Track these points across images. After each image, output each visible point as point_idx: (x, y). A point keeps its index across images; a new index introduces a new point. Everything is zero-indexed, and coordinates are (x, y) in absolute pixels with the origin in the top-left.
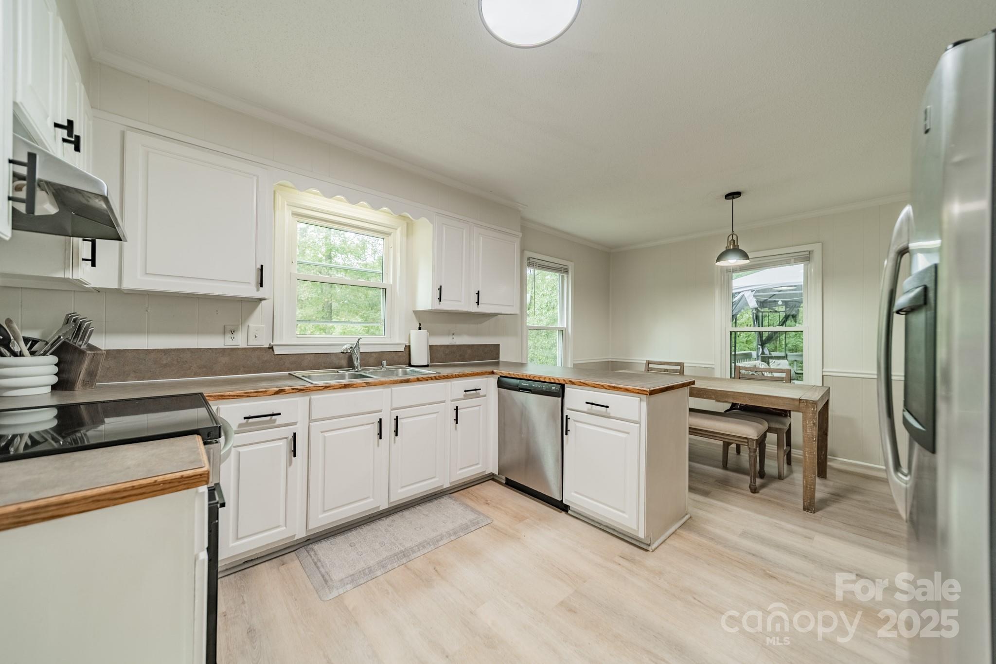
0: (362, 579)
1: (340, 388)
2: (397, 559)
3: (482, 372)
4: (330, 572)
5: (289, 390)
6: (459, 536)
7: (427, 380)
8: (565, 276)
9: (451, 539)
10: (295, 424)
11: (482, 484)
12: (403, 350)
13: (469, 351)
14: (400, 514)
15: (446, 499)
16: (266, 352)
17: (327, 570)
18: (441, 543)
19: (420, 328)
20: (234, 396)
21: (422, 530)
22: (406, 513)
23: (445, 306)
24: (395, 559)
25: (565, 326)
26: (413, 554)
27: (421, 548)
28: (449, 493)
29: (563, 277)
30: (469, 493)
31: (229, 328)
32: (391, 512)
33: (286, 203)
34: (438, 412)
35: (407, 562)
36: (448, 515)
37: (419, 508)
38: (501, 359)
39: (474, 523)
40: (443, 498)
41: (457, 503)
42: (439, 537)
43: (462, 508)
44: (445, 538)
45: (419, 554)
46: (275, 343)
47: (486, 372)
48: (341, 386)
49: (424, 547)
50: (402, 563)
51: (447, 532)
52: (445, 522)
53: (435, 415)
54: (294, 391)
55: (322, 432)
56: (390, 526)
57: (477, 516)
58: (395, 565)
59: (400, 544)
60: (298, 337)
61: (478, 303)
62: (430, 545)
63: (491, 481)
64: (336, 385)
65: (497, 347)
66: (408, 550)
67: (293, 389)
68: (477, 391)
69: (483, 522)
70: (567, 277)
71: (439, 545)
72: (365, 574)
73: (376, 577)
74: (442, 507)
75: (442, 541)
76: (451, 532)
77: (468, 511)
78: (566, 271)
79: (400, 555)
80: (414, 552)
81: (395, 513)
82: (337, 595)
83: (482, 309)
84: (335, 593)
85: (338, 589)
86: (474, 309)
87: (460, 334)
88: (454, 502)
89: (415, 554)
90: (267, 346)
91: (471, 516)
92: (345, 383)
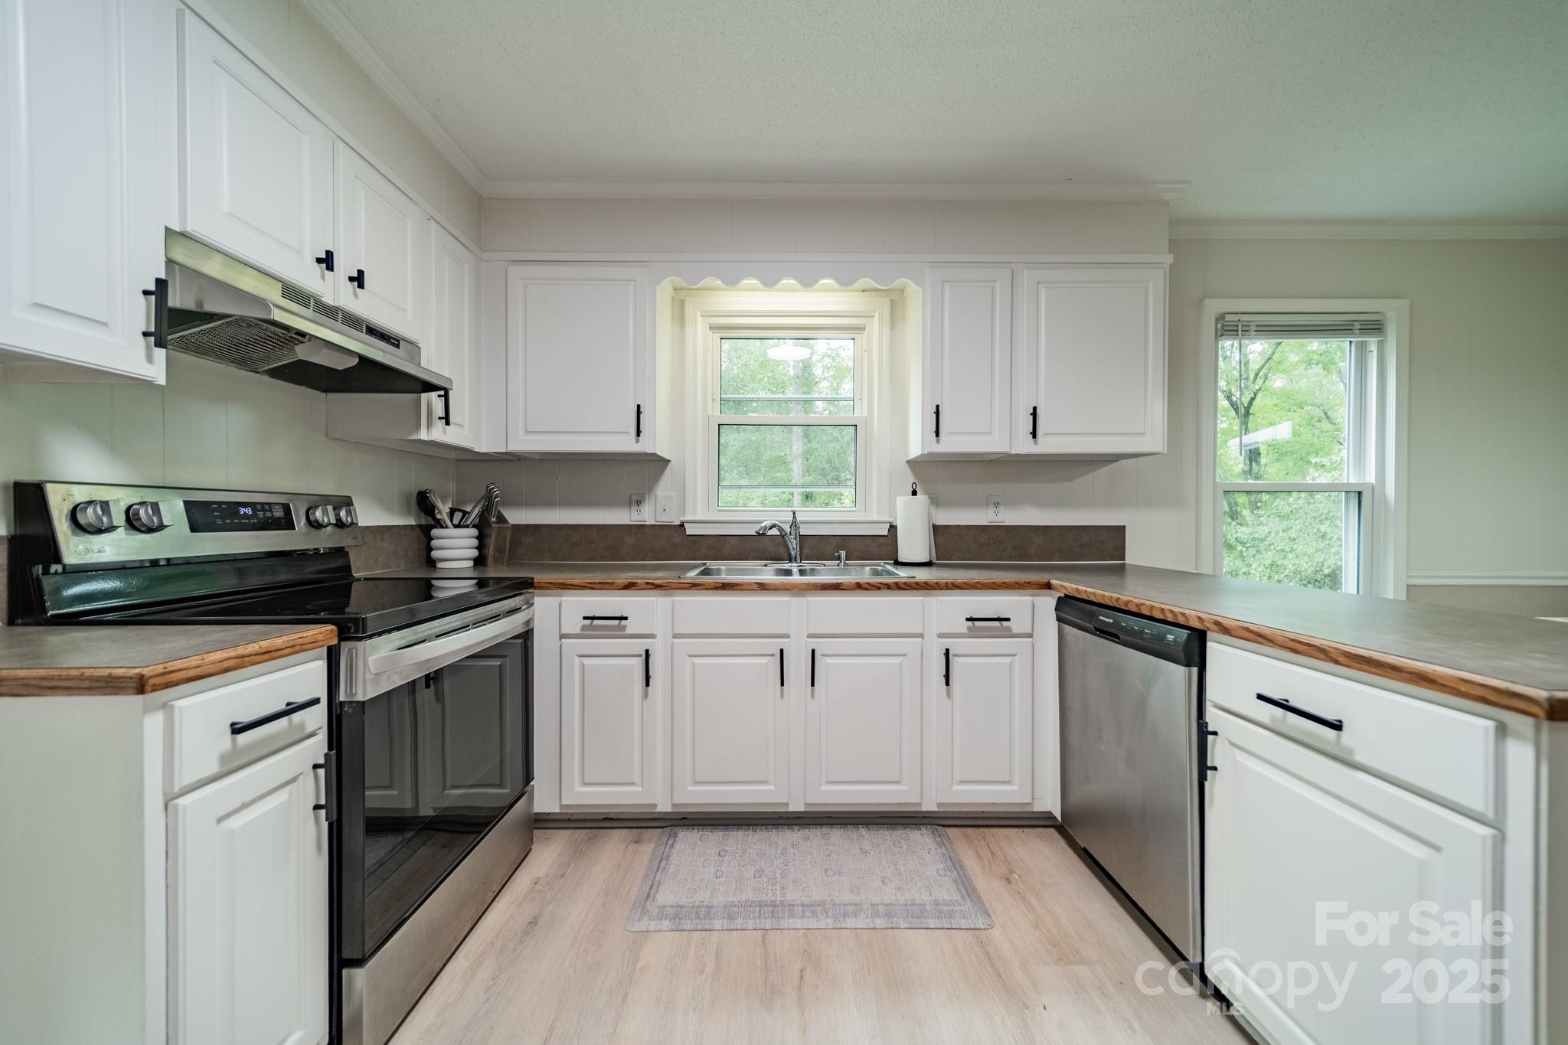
0: (689, 921)
1: (716, 588)
2: (756, 914)
3: (1017, 583)
4: (663, 883)
5: (641, 584)
6: (894, 926)
7: (879, 588)
8: (1373, 343)
9: (874, 923)
10: (652, 636)
11: (1026, 830)
12: (887, 534)
13: (1038, 540)
14: (825, 830)
15: (922, 835)
16: (677, 531)
17: (662, 880)
18: (851, 922)
19: (914, 493)
20: (576, 586)
21: (834, 878)
22: (837, 835)
23: (951, 444)
24: (754, 912)
25: (1371, 478)
26: (788, 918)
27: (808, 914)
28: (942, 823)
29: (1362, 348)
30: (984, 839)
31: (635, 498)
32: (818, 821)
33: (698, 313)
34: (905, 655)
35: (772, 929)
36: (902, 869)
37: (863, 831)
38: (1129, 559)
39: (940, 912)
40: (920, 829)
41: (940, 851)
42: (851, 908)
43: (941, 866)
44: (862, 915)
45: (798, 924)
46: (688, 518)
47: (1029, 583)
48: (717, 585)
49: (814, 914)
50: (762, 927)
51: (872, 905)
52: (887, 881)
53: (897, 660)
54: (649, 586)
55: (690, 656)
56: (794, 845)
57: (957, 897)
58: (750, 924)
59: (782, 888)
60: (720, 511)
61: (1034, 434)
62: (827, 917)
63: (1052, 830)
64: (709, 584)
65: (1118, 533)
66: (784, 906)
67: (647, 583)
68: (1004, 623)
69: (964, 917)
70: (1381, 346)
71: (843, 925)
72: (698, 917)
73: (710, 930)
74: (905, 847)
75: (854, 919)
76: (882, 909)
77: (946, 879)
78: (1375, 327)
79: (766, 909)
80: (792, 915)
81: (821, 825)
82: (645, 930)
83: (1048, 445)
84: (642, 925)
85: (650, 919)
86: (1024, 446)
87: (1014, 503)
88: (933, 846)
89: (791, 921)
90: (679, 524)
91: (946, 891)
92: (723, 581)
